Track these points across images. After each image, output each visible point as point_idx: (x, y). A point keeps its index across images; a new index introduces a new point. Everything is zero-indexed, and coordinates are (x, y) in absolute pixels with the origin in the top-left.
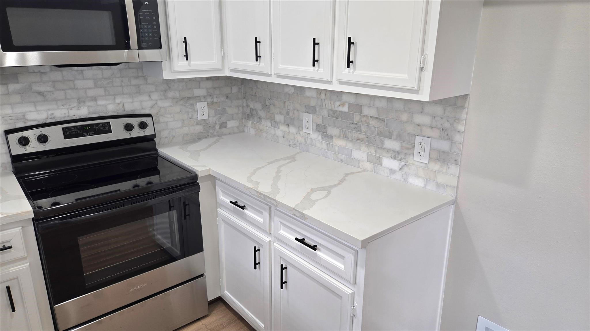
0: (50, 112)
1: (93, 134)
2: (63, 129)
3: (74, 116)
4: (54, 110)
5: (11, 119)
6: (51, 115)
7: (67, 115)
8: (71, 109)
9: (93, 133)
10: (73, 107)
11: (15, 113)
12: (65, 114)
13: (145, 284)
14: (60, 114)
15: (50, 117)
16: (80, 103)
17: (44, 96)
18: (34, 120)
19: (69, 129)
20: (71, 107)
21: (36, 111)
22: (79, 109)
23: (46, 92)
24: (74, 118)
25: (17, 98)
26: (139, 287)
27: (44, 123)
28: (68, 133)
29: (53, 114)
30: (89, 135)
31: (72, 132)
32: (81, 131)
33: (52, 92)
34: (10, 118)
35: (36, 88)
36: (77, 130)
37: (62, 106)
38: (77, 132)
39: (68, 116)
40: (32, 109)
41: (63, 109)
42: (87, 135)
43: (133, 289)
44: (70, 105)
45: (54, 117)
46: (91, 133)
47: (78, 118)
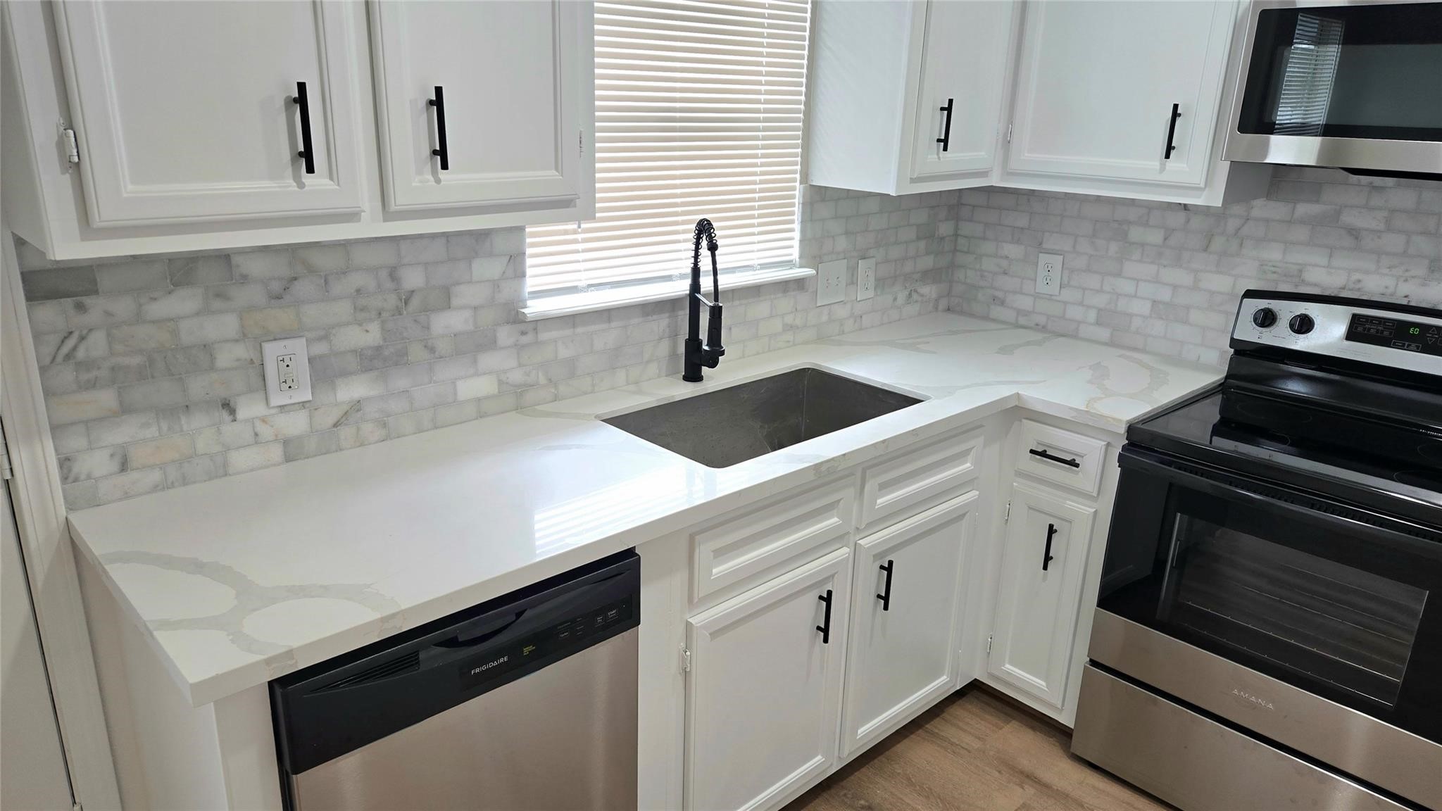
0: (1356, 276)
1: (1418, 349)
2: (1355, 316)
3: (1406, 297)
4: (1367, 272)
5: (1275, 272)
6: (1354, 283)
7: (1391, 290)
8: (1406, 280)
9: (1418, 347)
10: (1413, 277)
11: (1286, 263)
12: (1386, 287)
13: (1270, 706)
14: (1376, 284)
15: (1351, 286)
16: (1433, 271)
17: (1357, 238)
18: (1316, 285)
19: (1367, 321)
20: (1407, 274)
21: (1327, 267)
22: (1424, 285)
23: (1367, 230)
24: (1404, 302)
25: (1301, 233)
26: (1253, 699)
27: (1333, 295)
28: (1360, 329)
29: (1359, 281)
30: (1405, 348)
31: (1369, 329)
32: (1391, 334)
33: (1379, 234)
34: (1273, 269)
35: (1350, 218)
36: (1384, 328)
37: (1389, 268)
38: (1382, 332)
39: (1392, 295)
40: (1323, 261)
41: (1387, 275)
42: (1402, 348)
43: (1239, 692)
44: (1407, 271)
45: (1359, 290)
46: (1413, 345)
47: (1413, 304)
